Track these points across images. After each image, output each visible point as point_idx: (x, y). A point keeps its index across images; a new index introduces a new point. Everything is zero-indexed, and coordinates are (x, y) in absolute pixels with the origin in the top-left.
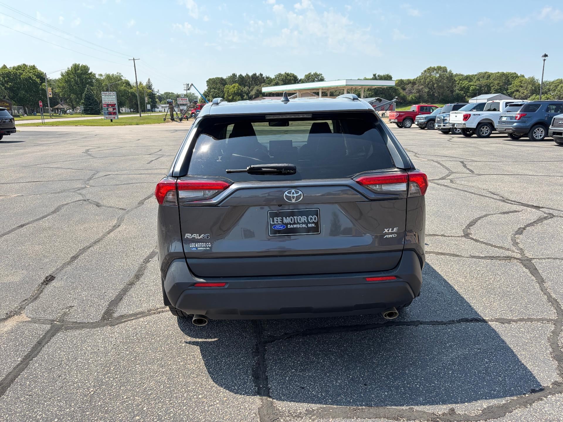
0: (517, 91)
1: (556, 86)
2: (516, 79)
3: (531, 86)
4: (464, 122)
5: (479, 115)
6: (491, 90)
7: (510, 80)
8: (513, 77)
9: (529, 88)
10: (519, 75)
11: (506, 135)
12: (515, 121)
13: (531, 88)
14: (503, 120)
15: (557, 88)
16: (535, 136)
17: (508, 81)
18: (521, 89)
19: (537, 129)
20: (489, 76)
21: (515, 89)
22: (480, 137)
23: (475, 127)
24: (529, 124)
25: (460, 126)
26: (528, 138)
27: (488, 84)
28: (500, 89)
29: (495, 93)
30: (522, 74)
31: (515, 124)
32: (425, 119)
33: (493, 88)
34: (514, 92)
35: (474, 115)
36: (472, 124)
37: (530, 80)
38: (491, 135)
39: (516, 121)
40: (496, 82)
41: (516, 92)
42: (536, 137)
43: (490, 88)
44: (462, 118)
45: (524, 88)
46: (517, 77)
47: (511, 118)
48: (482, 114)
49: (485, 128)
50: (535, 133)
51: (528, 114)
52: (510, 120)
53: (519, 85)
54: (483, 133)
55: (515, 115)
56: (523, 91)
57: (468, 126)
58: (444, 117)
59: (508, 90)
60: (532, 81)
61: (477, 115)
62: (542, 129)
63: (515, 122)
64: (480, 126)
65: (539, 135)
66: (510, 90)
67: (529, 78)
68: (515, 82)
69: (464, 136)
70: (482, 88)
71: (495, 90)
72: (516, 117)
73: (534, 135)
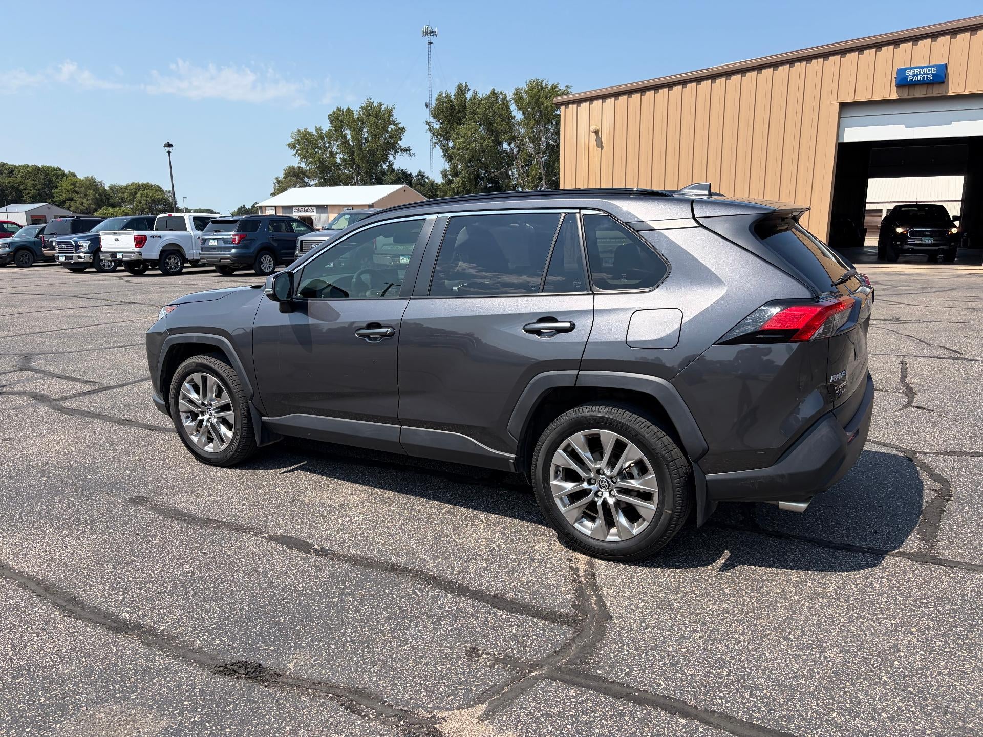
0: (71, 199)
1: (131, 194)
2: (62, 178)
3: (92, 192)
4: (137, 250)
5: (159, 237)
6: (23, 197)
7: (54, 179)
8: (57, 176)
9: (89, 195)
10: (66, 172)
11: (213, 268)
12: (233, 245)
13: (94, 195)
14: (211, 244)
15: (134, 197)
16: (263, 268)
17: (50, 181)
18: (76, 197)
19: (263, 258)
20: (12, 171)
21: (65, 195)
22: (167, 273)
23: (157, 258)
24: (253, 250)
25: (131, 257)
26: (253, 272)
27: (16, 185)
28: (39, 194)
29: (32, 202)
30: (71, 171)
31: (233, 251)
32: (9, 247)
33: (26, 192)
34: (64, 201)
35: (151, 237)
36: (152, 252)
37: (88, 183)
38: (184, 270)
39: (235, 245)
40: (30, 182)
41: (69, 202)
42: (265, 268)
43: (21, 192)
44: (133, 243)
45: (82, 195)
46: (64, 175)
47: (225, 241)
48: (165, 236)
49: (172, 259)
50: (262, 263)
51: (250, 235)
52: (223, 245)
53: (71, 190)
54: (171, 268)
55: (231, 237)
56: (82, 200)
57: (145, 256)
58: (76, 242)
59: (54, 197)
60: (92, 184)
61: (156, 237)
62: (270, 258)
63: (234, 248)
64: (165, 255)
65: (268, 265)
66: (58, 198)
67: (87, 178)
68: (64, 184)
69: (130, 274)
70: (6, 192)
71: (30, 197)
72: (234, 240)
73: (262, 266)
